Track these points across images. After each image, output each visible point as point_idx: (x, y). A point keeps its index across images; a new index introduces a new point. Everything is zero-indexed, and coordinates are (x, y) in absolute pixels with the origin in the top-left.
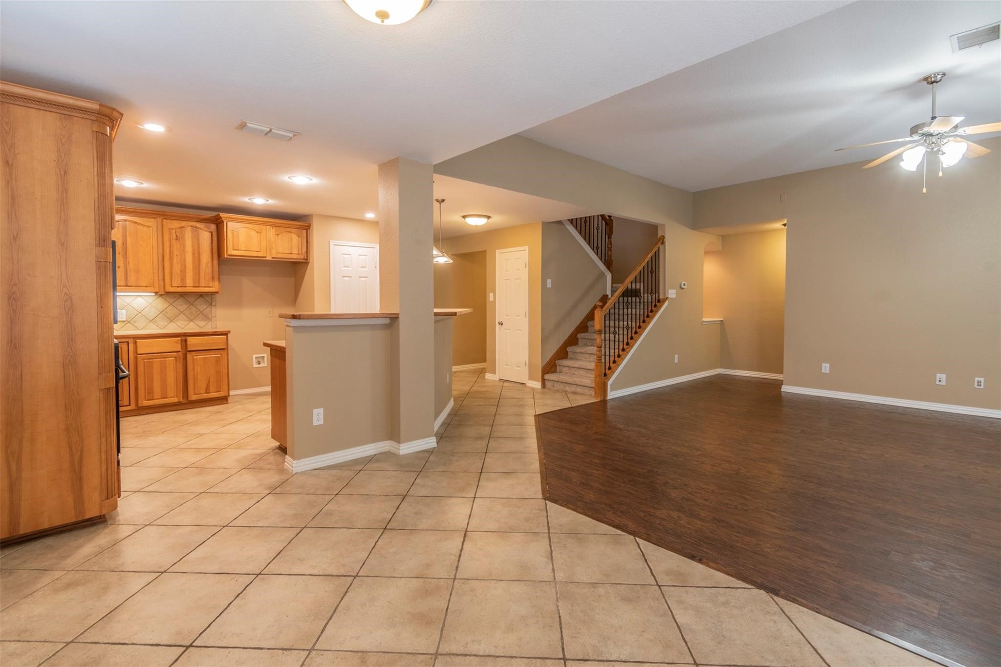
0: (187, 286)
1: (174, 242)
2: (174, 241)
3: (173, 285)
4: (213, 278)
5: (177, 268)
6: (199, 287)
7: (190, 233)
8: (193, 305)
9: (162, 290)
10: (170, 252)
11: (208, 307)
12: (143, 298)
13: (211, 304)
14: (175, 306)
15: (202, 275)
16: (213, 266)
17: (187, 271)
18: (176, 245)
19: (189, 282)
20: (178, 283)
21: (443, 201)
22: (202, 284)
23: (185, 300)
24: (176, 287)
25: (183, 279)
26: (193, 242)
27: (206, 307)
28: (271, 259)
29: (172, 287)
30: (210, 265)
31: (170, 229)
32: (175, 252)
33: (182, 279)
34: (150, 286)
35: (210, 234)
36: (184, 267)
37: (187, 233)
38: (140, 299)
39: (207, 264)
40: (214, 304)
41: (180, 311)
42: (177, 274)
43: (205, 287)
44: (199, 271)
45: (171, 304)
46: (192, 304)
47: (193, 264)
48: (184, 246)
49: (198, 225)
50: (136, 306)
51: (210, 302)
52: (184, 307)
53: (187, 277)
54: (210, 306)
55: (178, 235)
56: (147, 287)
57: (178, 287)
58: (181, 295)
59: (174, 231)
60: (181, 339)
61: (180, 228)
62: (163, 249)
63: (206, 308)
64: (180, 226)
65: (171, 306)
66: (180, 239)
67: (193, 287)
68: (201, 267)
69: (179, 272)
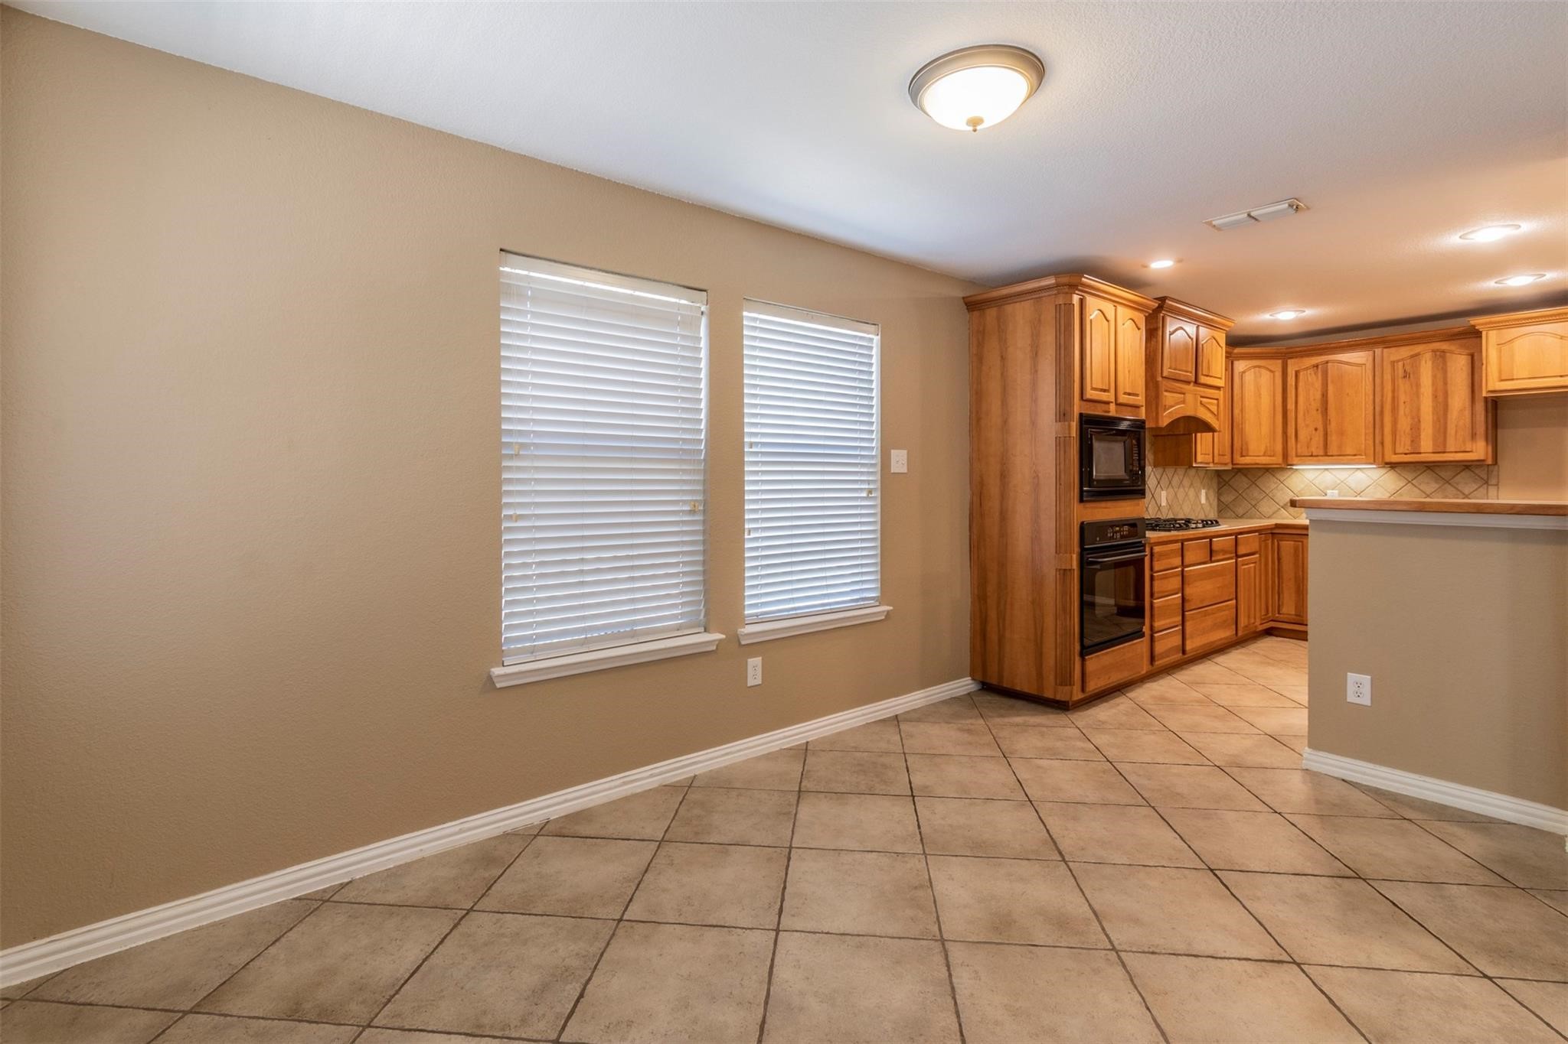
0: (1422, 451)
1: (1401, 382)
2: (1400, 380)
3: (1397, 452)
4: (1473, 436)
5: (1404, 424)
6: (1444, 452)
7: (1430, 364)
8: (1450, 484)
9: (1380, 460)
10: (1393, 398)
11: (1479, 487)
12: (1363, 473)
13: (1487, 483)
14: (1416, 484)
15: (1451, 431)
16: (1473, 414)
17: (1423, 425)
18: (1403, 386)
19: (1426, 444)
20: (1406, 447)
22: (1451, 447)
23: (1435, 475)
24: (1402, 454)
25: (1415, 439)
26: (1434, 377)
27: (1476, 487)
29: (1395, 454)
30: (1467, 413)
31: (1393, 363)
32: (1402, 398)
33: (1412, 441)
34: (1361, 455)
35: (1470, 357)
36: (1416, 420)
37: (1423, 362)
38: (1359, 474)
39: (1461, 411)
40: (1493, 481)
41: (1425, 493)
42: (1404, 432)
43: (1456, 452)
44: (1446, 423)
45: (1409, 482)
46: (1448, 482)
47: (1433, 414)
48: (1418, 386)
49: (1444, 346)
50: (1353, 486)
51: (1485, 477)
52: (1435, 486)
53: (1422, 436)
54: (1485, 486)
55: (1408, 368)
56: (1355, 455)
57: (1406, 454)
58: (1428, 468)
59: (1401, 364)
61: (1412, 357)
62: (1382, 396)
63: (1476, 490)
64: (1412, 353)
65: (1410, 484)
66: (1411, 376)
67: (1434, 453)
68: (1449, 417)
69: (1408, 430)
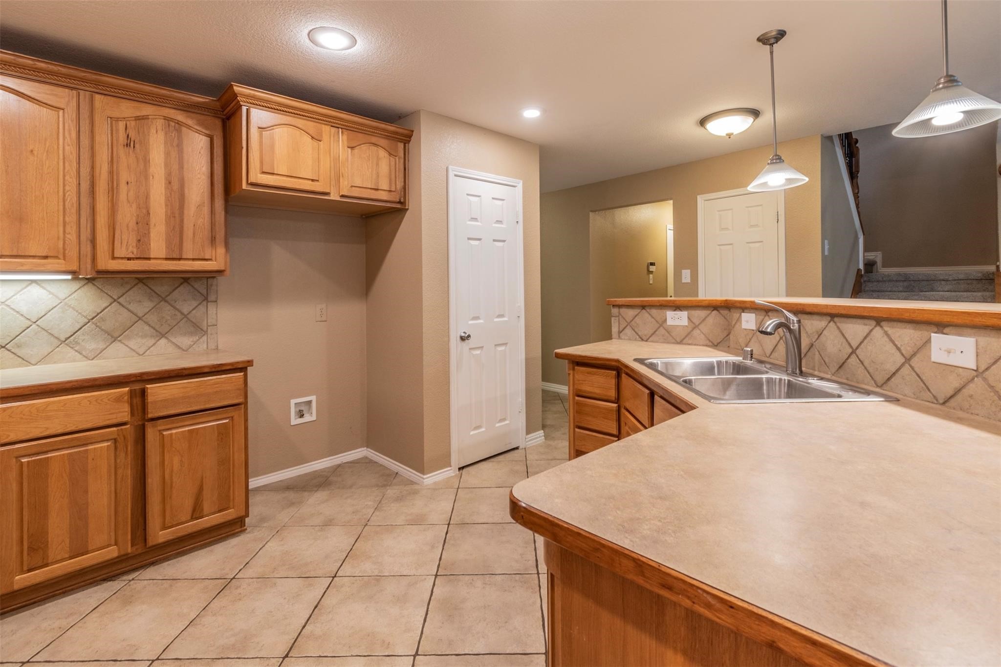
0: (152, 256)
1: (121, 152)
2: (121, 148)
3: (115, 256)
4: (213, 240)
5: (127, 214)
6: (180, 259)
7: (161, 136)
8: (166, 301)
9: (89, 266)
10: (111, 173)
11: (200, 304)
12: (43, 287)
13: (206, 299)
14: (125, 304)
15: (188, 232)
16: (212, 212)
17: (153, 221)
18: (125, 158)
19: (158, 246)
20: (131, 249)
21: (782, 34)
22: (188, 252)
23: (148, 291)
24: (122, 258)
25: (142, 240)
26: (167, 154)
27: (196, 305)
28: (338, 199)
29: (114, 258)
30: (206, 210)
31: (114, 120)
32: (124, 176)
33: (139, 241)
34: (56, 257)
35: (209, 139)
36: (144, 211)
37: (153, 131)
38: (35, 290)
39: (200, 207)
40: (212, 297)
41: (136, 315)
42: (127, 226)
43: (193, 259)
44: (182, 221)
45: (115, 300)
46: (164, 299)
47: (166, 205)
48: (146, 161)
49: (180, 116)
50: (24, 309)
51: (204, 292)
52: (148, 305)
53: (152, 235)
54: (205, 303)
55: (132, 134)
56: (46, 257)
57: (129, 259)
58: (140, 280)
59: (121, 125)
60: (131, 391)
61: (137, 118)
62: (93, 168)
63: (197, 307)
64: (138, 114)
65: (115, 303)
66: (137, 146)
67: (167, 259)
68: (186, 212)
69: (132, 224)
